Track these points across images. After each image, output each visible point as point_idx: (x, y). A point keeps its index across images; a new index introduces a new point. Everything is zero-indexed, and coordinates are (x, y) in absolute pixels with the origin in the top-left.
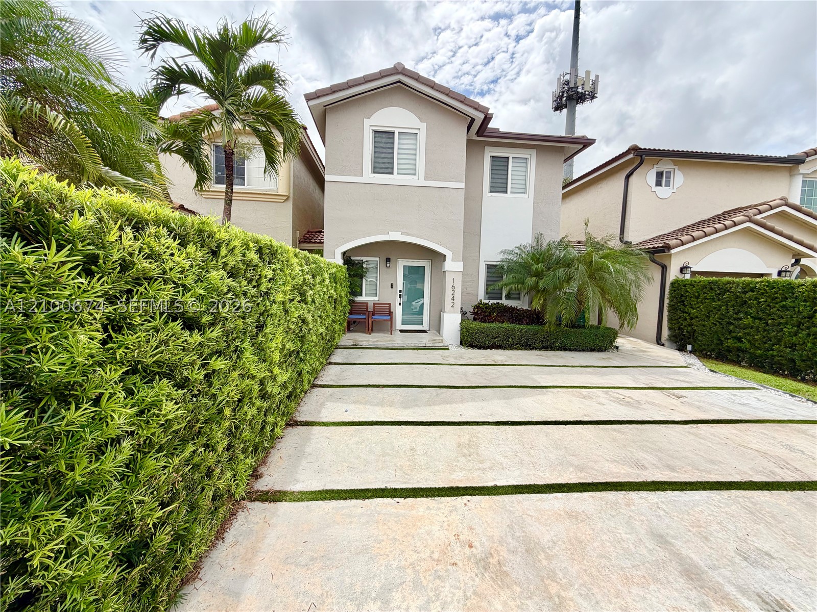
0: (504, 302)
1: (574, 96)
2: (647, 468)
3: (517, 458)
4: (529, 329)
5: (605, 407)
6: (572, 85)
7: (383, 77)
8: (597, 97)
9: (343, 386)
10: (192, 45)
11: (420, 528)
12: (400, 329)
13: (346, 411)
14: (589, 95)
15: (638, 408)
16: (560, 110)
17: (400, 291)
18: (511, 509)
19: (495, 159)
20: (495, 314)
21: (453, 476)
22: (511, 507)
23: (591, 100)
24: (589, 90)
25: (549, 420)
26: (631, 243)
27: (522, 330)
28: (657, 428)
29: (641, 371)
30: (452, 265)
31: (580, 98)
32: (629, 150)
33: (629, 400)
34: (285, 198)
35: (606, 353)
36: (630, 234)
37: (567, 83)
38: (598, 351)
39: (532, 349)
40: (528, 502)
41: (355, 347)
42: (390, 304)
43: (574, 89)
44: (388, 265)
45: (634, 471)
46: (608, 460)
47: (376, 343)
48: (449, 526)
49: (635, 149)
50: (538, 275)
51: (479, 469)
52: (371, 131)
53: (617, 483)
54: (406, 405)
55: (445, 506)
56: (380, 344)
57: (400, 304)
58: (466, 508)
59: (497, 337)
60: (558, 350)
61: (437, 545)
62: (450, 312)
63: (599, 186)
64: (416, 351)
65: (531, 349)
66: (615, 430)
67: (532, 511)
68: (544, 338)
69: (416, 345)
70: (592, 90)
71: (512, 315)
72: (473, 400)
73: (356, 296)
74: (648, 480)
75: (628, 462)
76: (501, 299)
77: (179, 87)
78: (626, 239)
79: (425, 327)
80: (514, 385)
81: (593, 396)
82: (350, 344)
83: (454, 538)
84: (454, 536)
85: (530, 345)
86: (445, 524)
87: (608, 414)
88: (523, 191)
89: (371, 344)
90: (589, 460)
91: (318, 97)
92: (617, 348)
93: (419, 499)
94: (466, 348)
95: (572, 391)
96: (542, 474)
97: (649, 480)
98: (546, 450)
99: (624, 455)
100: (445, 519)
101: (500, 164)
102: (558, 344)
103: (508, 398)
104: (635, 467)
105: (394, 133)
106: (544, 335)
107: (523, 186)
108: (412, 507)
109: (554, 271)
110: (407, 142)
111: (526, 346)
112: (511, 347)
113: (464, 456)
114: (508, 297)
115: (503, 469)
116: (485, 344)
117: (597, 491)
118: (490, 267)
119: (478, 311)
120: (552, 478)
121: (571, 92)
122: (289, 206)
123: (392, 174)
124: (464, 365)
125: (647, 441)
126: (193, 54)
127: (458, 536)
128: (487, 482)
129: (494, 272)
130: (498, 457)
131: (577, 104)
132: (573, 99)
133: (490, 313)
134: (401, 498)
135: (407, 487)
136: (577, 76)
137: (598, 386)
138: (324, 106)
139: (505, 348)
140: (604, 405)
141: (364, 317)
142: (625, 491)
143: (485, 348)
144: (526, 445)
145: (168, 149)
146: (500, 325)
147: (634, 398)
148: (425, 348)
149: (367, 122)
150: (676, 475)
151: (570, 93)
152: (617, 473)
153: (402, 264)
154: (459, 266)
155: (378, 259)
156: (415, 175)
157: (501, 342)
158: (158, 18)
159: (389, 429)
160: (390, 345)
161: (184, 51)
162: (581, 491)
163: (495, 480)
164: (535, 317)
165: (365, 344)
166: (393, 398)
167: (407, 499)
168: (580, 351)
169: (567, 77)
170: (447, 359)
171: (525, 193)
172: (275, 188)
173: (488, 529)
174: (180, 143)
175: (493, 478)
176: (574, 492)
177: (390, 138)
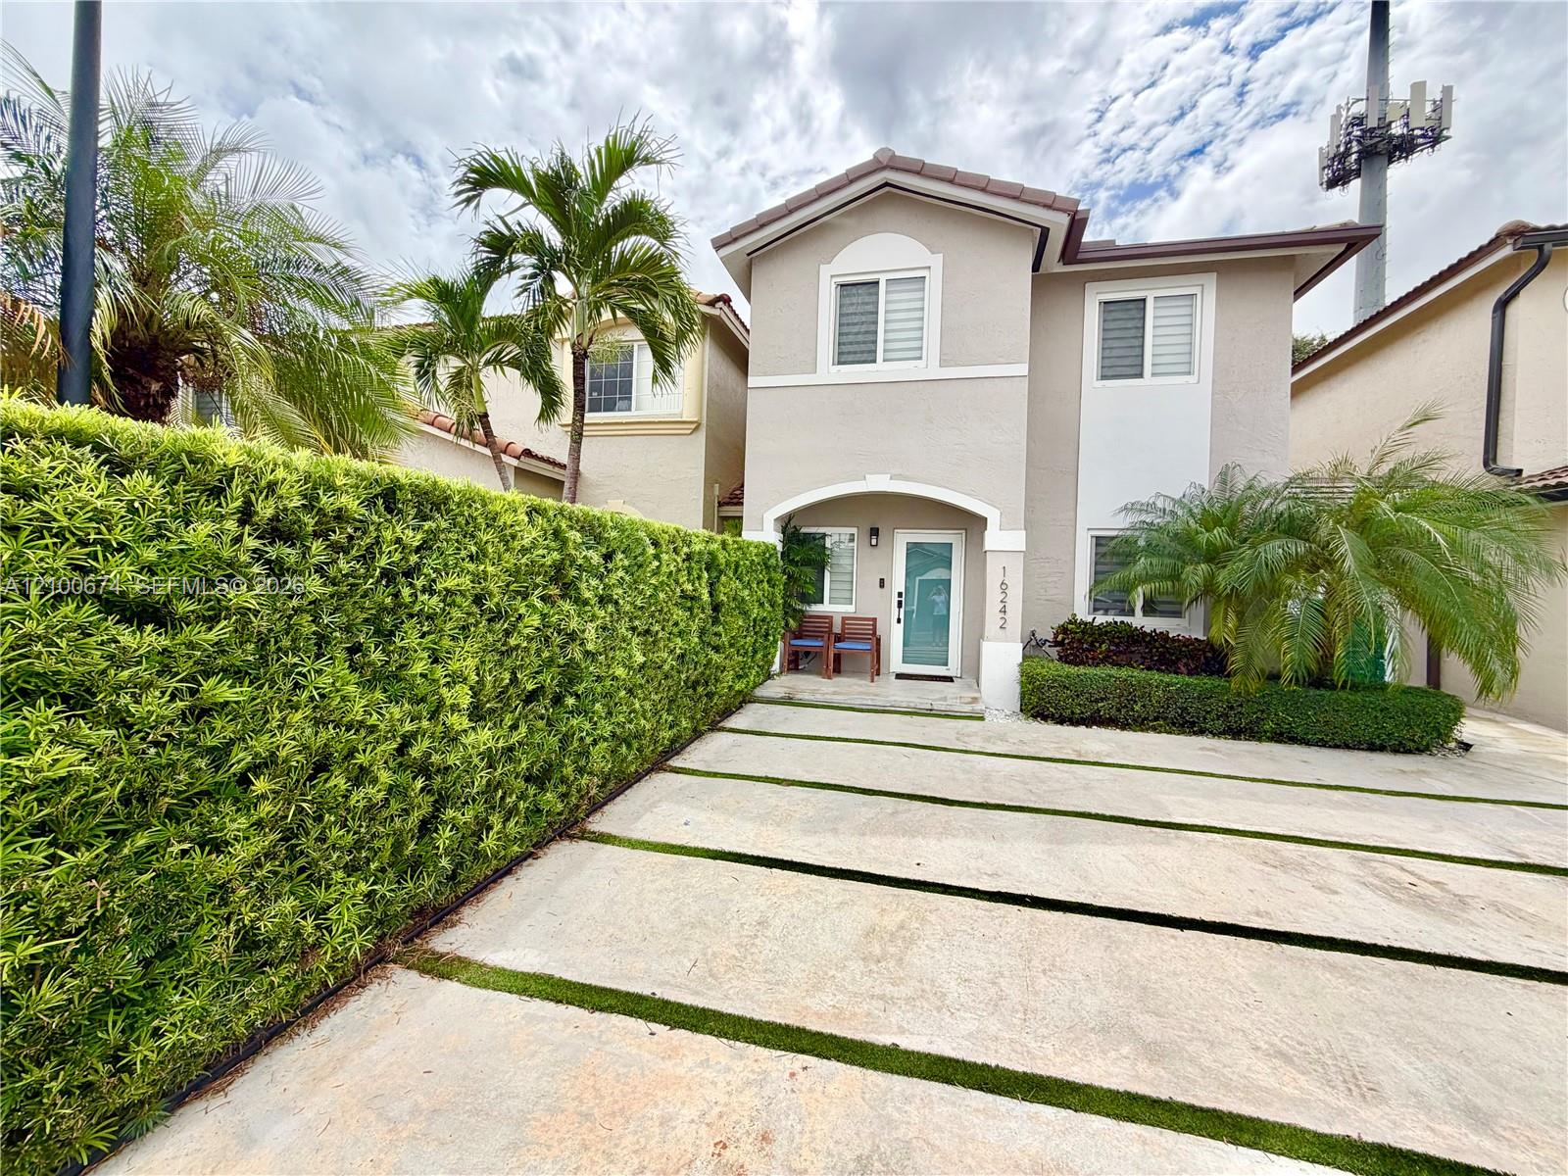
0: (1139, 621)
1: (1381, 147)
2: (1385, 1101)
3: (993, 990)
4: (1188, 685)
5: (1336, 898)
6: (1372, 123)
7: (851, 182)
8: (1447, 138)
9: (715, 775)
10: (528, 184)
11: (656, 1104)
12: (899, 671)
13: (686, 824)
14: (1423, 136)
15: (1448, 917)
16: (1343, 185)
17: (900, 595)
18: (896, 1115)
19: (1112, 307)
20: (1104, 647)
21: (808, 1001)
22: (898, 1109)
23: (1433, 147)
24: (1423, 124)
25: (1141, 909)
26: (1519, 472)
27: (1168, 685)
28: (1490, 986)
29: (1518, 815)
30: (1003, 539)
31: (1396, 148)
32: (1498, 237)
33: (1430, 890)
34: (693, 426)
35: (1425, 758)
36: (1516, 448)
37: (1359, 121)
38: (1395, 751)
39: (1201, 732)
40: (950, 1108)
41: (788, 701)
42: (875, 620)
43: (1379, 132)
44: (874, 542)
45: (1330, 1099)
46: (1257, 1048)
47: (828, 697)
48: (721, 1117)
49: (1518, 233)
50: (1214, 556)
51: (882, 997)
52: (834, 286)
53: (1251, 1120)
54: (810, 827)
55: (746, 1066)
56: (838, 699)
57: (899, 621)
58: (788, 1085)
59: (1102, 700)
60: (1271, 739)
61: (661, 1155)
62: (997, 639)
63: (1422, 337)
64: (908, 718)
65: (1195, 733)
66: (1332, 967)
67: (947, 1135)
68: (1231, 708)
69: (912, 705)
70: (1431, 123)
71: (1151, 651)
72: (971, 834)
73: (809, 603)
74: (1365, 1138)
75: (1324, 1065)
76: (1132, 612)
77: (510, 259)
78: (1504, 461)
79: (953, 668)
80: (1093, 811)
81: (1313, 864)
82: (780, 696)
83: (712, 1149)
84: (716, 1144)
85: (1193, 724)
86: (717, 1110)
87: (1337, 919)
88: (1184, 368)
89: (819, 698)
90: (1196, 1034)
91: (735, 240)
92: (1467, 747)
93: (700, 1036)
94: (1030, 720)
95: (1254, 846)
96: (1033, 1045)
97: (1369, 1138)
98: (1083, 984)
99: (1321, 1043)
100: (723, 1099)
101: (1125, 318)
102: (1269, 725)
103: (1059, 842)
104: (1342, 1087)
105: (878, 283)
106: (1228, 701)
107: (1185, 359)
108: (672, 1053)
109: (1253, 546)
110: (904, 298)
111: (1182, 726)
112: (1141, 724)
113: (864, 959)
114: (1150, 608)
115: (939, 1010)
116: (1073, 713)
117: (1170, 1127)
118: (1099, 541)
119: (1064, 639)
120: (1058, 1060)
121: (1371, 138)
122: (701, 438)
123: (874, 361)
124: (999, 755)
125: (1430, 1019)
126: (530, 203)
127: (725, 1147)
128: (880, 1033)
129: (1111, 553)
130: (945, 976)
131: (1390, 162)
132: (1378, 154)
133: (1092, 644)
134: (665, 1024)
135: (695, 1004)
136: (1387, 100)
137: (1345, 840)
138: (748, 255)
139: (1124, 727)
140: (1336, 893)
141: (821, 644)
142: (1266, 1150)
143: (1075, 722)
144: (1035, 962)
145: (496, 361)
146: (1114, 671)
147: (1452, 886)
148: (930, 713)
149: (826, 271)
150: (1487, 1144)
151: (1369, 142)
152: (1267, 1090)
153: (902, 539)
154: (1017, 540)
155: (854, 530)
156: (920, 358)
157: (1113, 712)
158: (480, 154)
159: (741, 871)
160: (857, 702)
161: (518, 199)
162: (1117, 1117)
163: (902, 1031)
164: (1208, 658)
165: (807, 697)
166: (796, 808)
167: (676, 1031)
168: (1336, 747)
169: (1359, 108)
170: (966, 739)
171: (1189, 373)
172: (677, 411)
173: (805, 1152)
174: (513, 350)
175: (900, 1027)
176: (1098, 1113)
177: (871, 294)
